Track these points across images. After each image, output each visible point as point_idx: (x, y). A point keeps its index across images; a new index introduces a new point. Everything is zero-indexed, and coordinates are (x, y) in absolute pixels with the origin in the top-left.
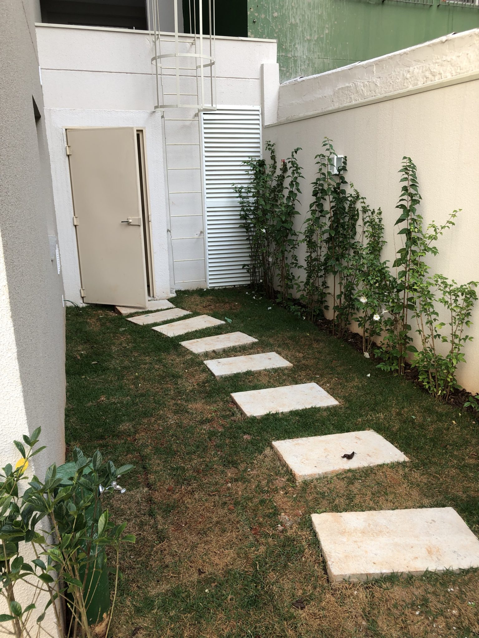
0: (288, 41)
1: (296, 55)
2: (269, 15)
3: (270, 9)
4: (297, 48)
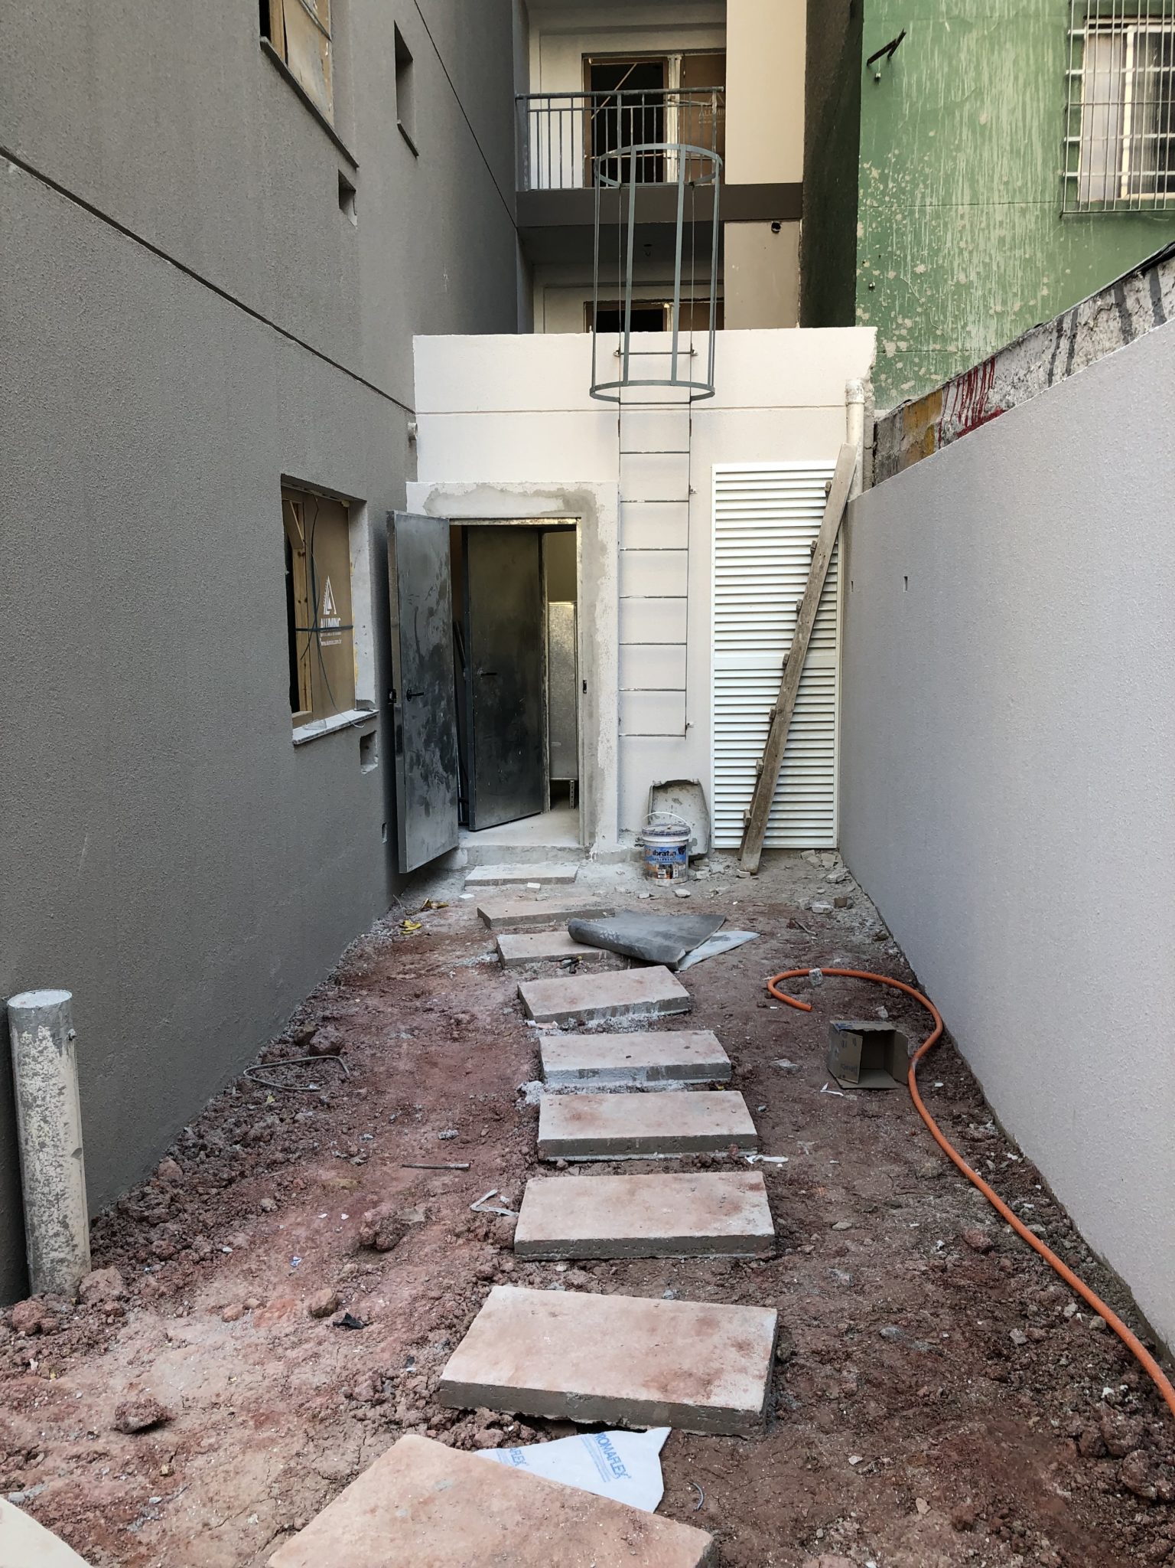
0: (950, 319)
1: (968, 346)
2: (905, 271)
3: (909, 258)
4: (969, 333)
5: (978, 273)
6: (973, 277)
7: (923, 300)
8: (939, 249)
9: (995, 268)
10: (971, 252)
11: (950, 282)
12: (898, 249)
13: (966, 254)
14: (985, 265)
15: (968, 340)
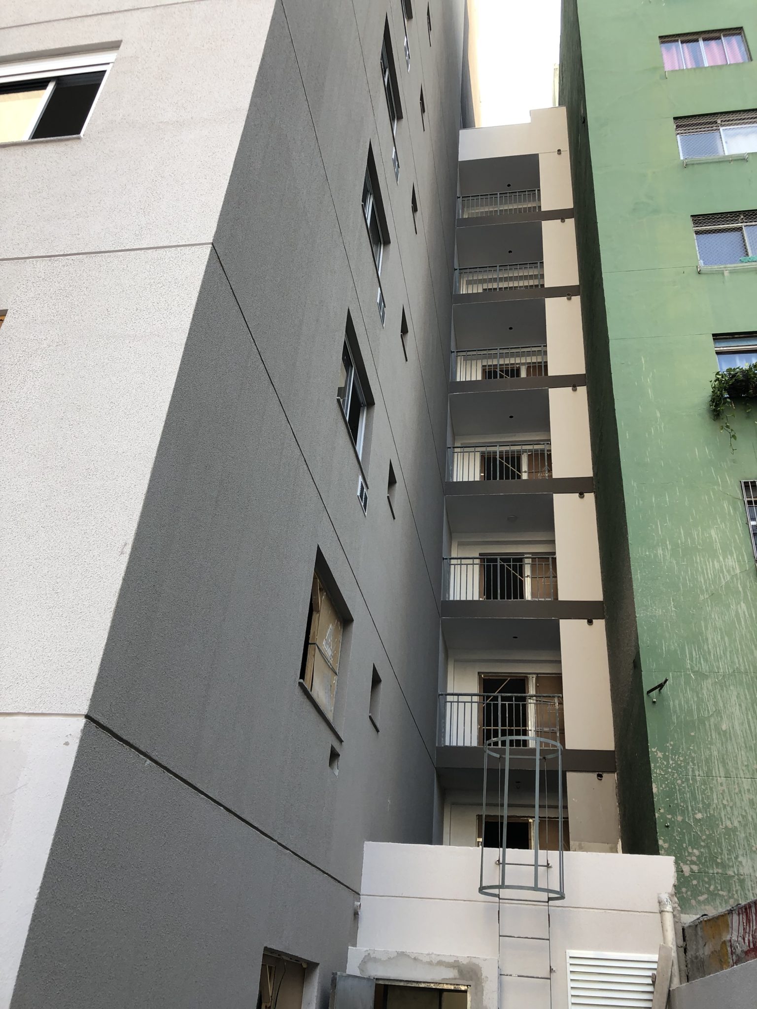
0: (725, 852)
1: (741, 872)
2: (688, 817)
3: (690, 808)
4: (741, 863)
5: (739, 822)
6: (736, 824)
7: (704, 837)
8: (709, 804)
9: (750, 819)
10: (731, 808)
11: (721, 826)
12: (681, 802)
13: (729, 809)
14: (743, 817)
15: (741, 868)
